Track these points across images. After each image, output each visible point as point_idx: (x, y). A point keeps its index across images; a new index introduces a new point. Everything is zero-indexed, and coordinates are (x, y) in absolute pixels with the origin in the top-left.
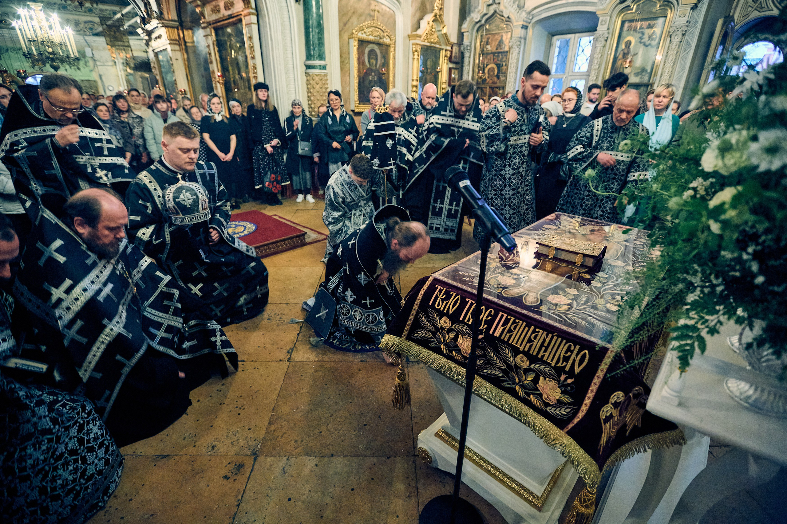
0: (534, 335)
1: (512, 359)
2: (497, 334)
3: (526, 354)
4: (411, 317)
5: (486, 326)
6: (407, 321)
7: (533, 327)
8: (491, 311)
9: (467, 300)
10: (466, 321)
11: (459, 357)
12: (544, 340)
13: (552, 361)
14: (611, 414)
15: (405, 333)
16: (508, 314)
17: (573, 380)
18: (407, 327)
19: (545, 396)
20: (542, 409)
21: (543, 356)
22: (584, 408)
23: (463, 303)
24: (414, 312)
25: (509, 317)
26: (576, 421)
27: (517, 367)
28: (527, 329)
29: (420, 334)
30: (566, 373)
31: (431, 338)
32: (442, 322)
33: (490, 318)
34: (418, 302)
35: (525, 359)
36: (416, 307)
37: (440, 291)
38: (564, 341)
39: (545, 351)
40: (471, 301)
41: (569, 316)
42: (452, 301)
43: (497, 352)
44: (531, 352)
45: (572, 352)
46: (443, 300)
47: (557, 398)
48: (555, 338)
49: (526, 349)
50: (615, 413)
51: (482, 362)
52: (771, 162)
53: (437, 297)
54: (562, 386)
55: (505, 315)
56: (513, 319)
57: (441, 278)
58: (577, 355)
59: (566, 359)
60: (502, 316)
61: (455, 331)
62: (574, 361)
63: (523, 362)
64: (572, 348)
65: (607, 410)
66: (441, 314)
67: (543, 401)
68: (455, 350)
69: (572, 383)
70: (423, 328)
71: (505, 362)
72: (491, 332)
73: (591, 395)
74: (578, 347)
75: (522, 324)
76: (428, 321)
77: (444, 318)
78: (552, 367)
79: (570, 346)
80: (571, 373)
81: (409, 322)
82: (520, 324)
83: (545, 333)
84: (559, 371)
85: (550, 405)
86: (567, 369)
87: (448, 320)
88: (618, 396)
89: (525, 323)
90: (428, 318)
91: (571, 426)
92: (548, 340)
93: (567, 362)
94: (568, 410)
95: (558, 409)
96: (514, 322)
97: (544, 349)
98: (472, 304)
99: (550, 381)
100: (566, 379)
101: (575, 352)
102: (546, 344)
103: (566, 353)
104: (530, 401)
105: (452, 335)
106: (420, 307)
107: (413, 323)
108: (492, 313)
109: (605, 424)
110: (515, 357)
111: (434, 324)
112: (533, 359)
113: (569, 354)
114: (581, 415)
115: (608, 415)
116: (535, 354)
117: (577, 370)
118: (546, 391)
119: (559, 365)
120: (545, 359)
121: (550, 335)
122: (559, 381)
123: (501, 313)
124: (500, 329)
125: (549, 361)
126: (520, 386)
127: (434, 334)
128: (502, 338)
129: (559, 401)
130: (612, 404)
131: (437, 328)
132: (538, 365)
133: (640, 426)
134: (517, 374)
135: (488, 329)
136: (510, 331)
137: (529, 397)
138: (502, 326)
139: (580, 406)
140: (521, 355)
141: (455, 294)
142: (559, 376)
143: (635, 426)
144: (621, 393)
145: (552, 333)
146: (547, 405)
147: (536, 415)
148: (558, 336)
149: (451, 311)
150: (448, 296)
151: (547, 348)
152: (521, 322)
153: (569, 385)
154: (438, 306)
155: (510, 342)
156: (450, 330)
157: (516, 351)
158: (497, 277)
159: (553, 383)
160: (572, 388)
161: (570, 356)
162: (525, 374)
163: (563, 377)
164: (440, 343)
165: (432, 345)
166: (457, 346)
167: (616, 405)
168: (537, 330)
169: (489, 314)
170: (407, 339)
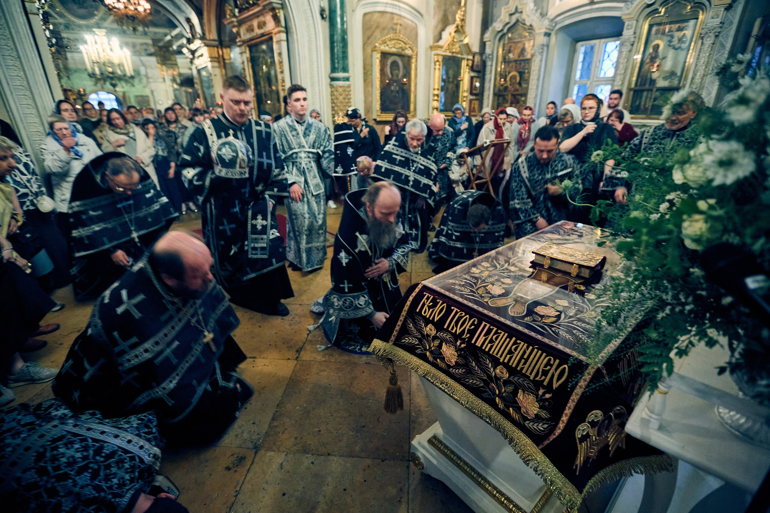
0: (514, 347)
1: (492, 369)
2: (479, 344)
3: (506, 365)
4: (399, 323)
5: (468, 335)
6: (395, 327)
7: (514, 339)
8: (474, 321)
9: (452, 308)
10: (450, 329)
11: (443, 365)
12: (524, 353)
13: (531, 374)
14: (588, 433)
15: (393, 338)
16: (491, 324)
17: (550, 395)
18: (395, 333)
19: (523, 410)
20: (520, 423)
21: (522, 369)
22: (561, 425)
23: (449, 311)
24: (402, 318)
25: (492, 327)
26: (552, 437)
27: (497, 378)
28: (508, 340)
29: (407, 340)
30: (544, 387)
31: (418, 345)
32: (428, 329)
33: (473, 327)
34: (406, 308)
35: (505, 371)
36: (404, 313)
37: (428, 298)
38: (544, 354)
39: (525, 364)
40: (456, 309)
41: (553, 329)
42: (438, 309)
43: (478, 363)
44: (510, 364)
45: (551, 366)
46: (430, 307)
47: (535, 412)
48: (536, 350)
49: (506, 361)
50: (593, 432)
51: (464, 370)
52: (725, 176)
53: (424, 304)
54: (540, 400)
55: (488, 325)
56: (495, 329)
57: (430, 285)
58: (556, 370)
59: (545, 373)
60: (485, 326)
61: (439, 338)
62: (553, 375)
63: (502, 373)
64: (552, 362)
65: (582, 429)
66: (427, 321)
67: (522, 415)
68: (439, 358)
69: (550, 398)
70: (410, 334)
71: (485, 372)
72: (473, 342)
73: (568, 411)
74: (557, 361)
75: (503, 335)
76: (415, 328)
77: (430, 326)
78: (530, 380)
79: (550, 360)
80: (549, 388)
81: (397, 328)
82: (501, 335)
83: (526, 345)
84: (538, 384)
85: (528, 420)
86: (545, 383)
87: (433, 328)
88: (596, 415)
89: (506, 334)
90: (415, 324)
91: (546, 442)
92: (528, 352)
93: (546, 376)
94: (546, 426)
95: (536, 424)
96: (496, 333)
97: (523, 361)
98: (457, 312)
99: (528, 394)
100: (544, 394)
101: (554, 367)
102: (525, 357)
103: (545, 367)
104: (510, 414)
105: (437, 343)
106: (407, 314)
107: (400, 329)
108: (476, 323)
109: (580, 443)
110: (495, 368)
111: (420, 331)
112: (512, 371)
113: (549, 367)
114: (558, 432)
115: (585, 433)
116: (514, 366)
117: (555, 385)
118: (525, 405)
119: (537, 379)
120: (524, 371)
121: (531, 348)
122: (537, 396)
123: (484, 323)
124: (482, 339)
125: (528, 374)
126: (499, 398)
127: (420, 340)
128: (483, 348)
129: (536, 415)
130: (589, 422)
131: (422, 335)
132: (517, 378)
133: (624, 447)
134: (497, 385)
135: (471, 338)
136: (491, 341)
137: (509, 410)
138: (484, 336)
139: (558, 423)
140: (501, 366)
141: (441, 302)
142: (538, 390)
143: (618, 447)
144: (599, 412)
145: (533, 346)
146: (525, 419)
147: (514, 429)
148: (539, 349)
149: (436, 319)
150: (435, 304)
151: (527, 360)
152: (503, 333)
153: (546, 400)
154: (425, 313)
155: (491, 352)
156: (435, 338)
157: (496, 362)
158: (487, 286)
159: (531, 398)
160: (549, 402)
161: (550, 369)
162: (505, 387)
163: (541, 392)
164: (426, 350)
165: (418, 351)
166: (441, 354)
167: (593, 424)
168: (518, 342)
169: (473, 324)
170: (395, 344)
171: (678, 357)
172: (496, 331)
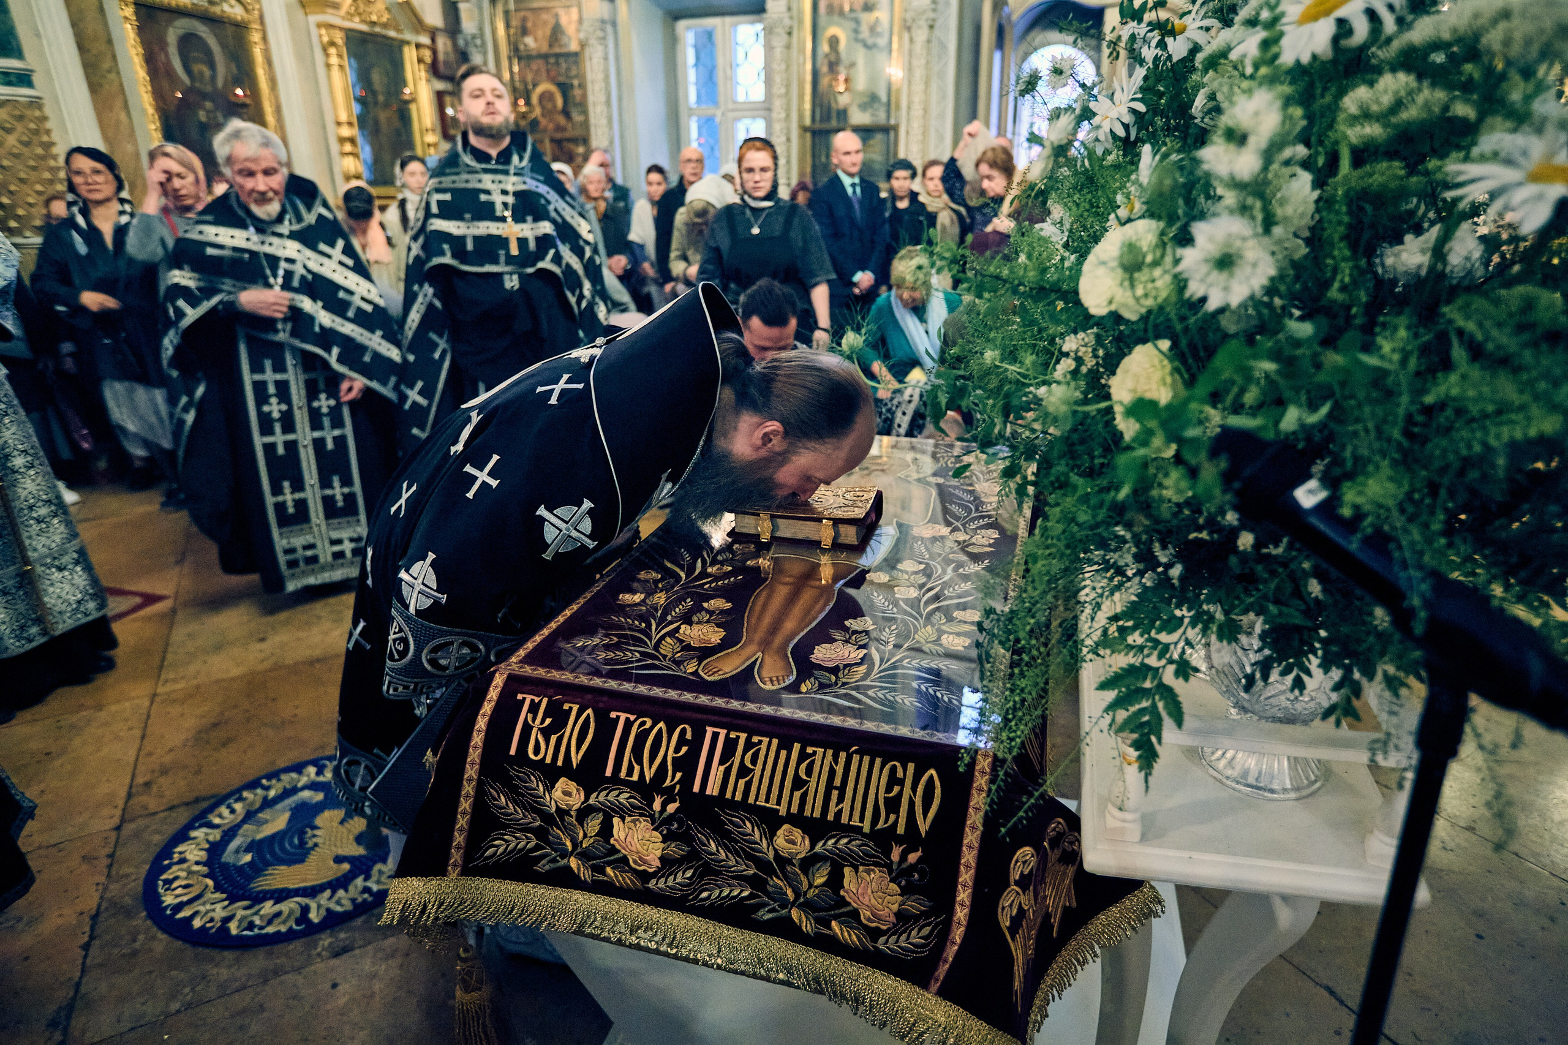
0: (803, 766)
1: (765, 844)
2: (713, 789)
3: (797, 820)
4: (465, 805)
5: (679, 775)
6: (454, 821)
7: (797, 747)
8: (684, 731)
9: (613, 715)
10: (623, 774)
11: (624, 879)
12: (832, 772)
13: (862, 820)
14: (1020, 907)
15: (456, 856)
16: (730, 728)
17: (919, 853)
18: (459, 839)
19: (865, 914)
20: (866, 950)
21: (839, 814)
22: (961, 914)
23: (606, 728)
24: (468, 789)
25: (733, 735)
26: (951, 951)
27: (783, 861)
28: (783, 753)
29: (500, 846)
30: (900, 840)
31: (537, 848)
32: (557, 793)
33: (684, 749)
34: (474, 755)
35: (797, 834)
36: (471, 771)
37: (534, 708)
38: (878, 761)
39: (841, 800)
40: (623, 716)
41: (870, 693)
42: (571, 729)
43: (724, 837)
44: (807, 813)
45: (901, 783)
46: (546, 733)
47: (895, 907)
48: (856, 758)
49: (794, 809)
50: (1026, 900)
51: (689, 874)
53: (527, 729)
54: (898, 874)
55: (723, 732)
56: (743, 736)
57: (528, 670)
58: (914, 789)
59: (893, 805)
60: (715, 736)
61: (598, 810)
62: (912, 804)
63: (793, 843)
64: (900, 774)
65: (1009, 903)
66: (551, 774)
67: (865, 927)
68: (609, 863)
69: (920, 860)
70: (505, 827)
71: (749, 857)
72: (696, 788)
73: (966, 876)
74: (911, 767)
75: (767, 745)
76: (516, 803)
77: (562, 783)
78: (864, 835)
79: (893, 769)
80: (912, 838)
81: (462, 822)
82: (764, 747)
83: (830, 752)
84: (883, 839)
85: (884, 933)
86: (901, 830)
87: (572, 786)
88: (1024, 858)
89: (775, 741)
90: (515, 792)
91: (943, 970)
92: (839, 769)
93: (897, 813)
94: (926, 931)
95: (904, 937)
96: (749, 745)
97: (835, 794)
98: (628, 724)
99: (868, 872)
100: (904, 857)
101: (908, 782)
102: (837, 782)
103: (889, 789)
104: (834, 938)
105: (594, 825)
106: (482, 772)
107: (472, 823)
108: (689, 736)
109: (1013, 939)
110: (771, 835)
111: (535, 807)
112: (816, 829)
113: (896, 789)
114: (958, 934)
115: (1015, 912)
116: (817, 814)
117: (923, 826)
118: (866, 901)
119: (879, 827)
120: (844, 819)
121: (843, 755)
122: (889, 866)
123: (710, 731)
124: (717, 772)
125: (855, 822)
126: (800, 907)
127: (541, 834)
128: (728, 795)
129: (899, 914)
130: (1017, 883)
131: (546, 817)
132: (831, 842)
133: (1074, 904)
134: (786, 877)
135: (688, 780)
136: (743, 771)
137: (829, 928)
138: (721, 763)
139: (951, 912)
140: (786, 826)
141: (575, 707)
142: (888, 853)
143: (1065, 908)
144: (1028, 850)
145: (847, 750)
146: (875, 934)
147: (853, 969)
148: (861, 753)
149: (575, 760)
150: (559, 719)
151: (842, 790)
152: (766, 740)
153: (913, 867)
154: (537, 751)
155: (751, 800)
156: (584, 813)
157: (770, 821)
158: (677, 629)
159: (877, 876)
160: (922, 873)
161: (901, 793)
162: (806, 874)
163: (896, 854)
164: (565, 854)
165: (544, 866)
166: (614, 850)
167: (1024, 882)
168: (810, 750)
169: (682, 741)
170: (469, 870)
171: (1181, 680)
172: (748, 740)
